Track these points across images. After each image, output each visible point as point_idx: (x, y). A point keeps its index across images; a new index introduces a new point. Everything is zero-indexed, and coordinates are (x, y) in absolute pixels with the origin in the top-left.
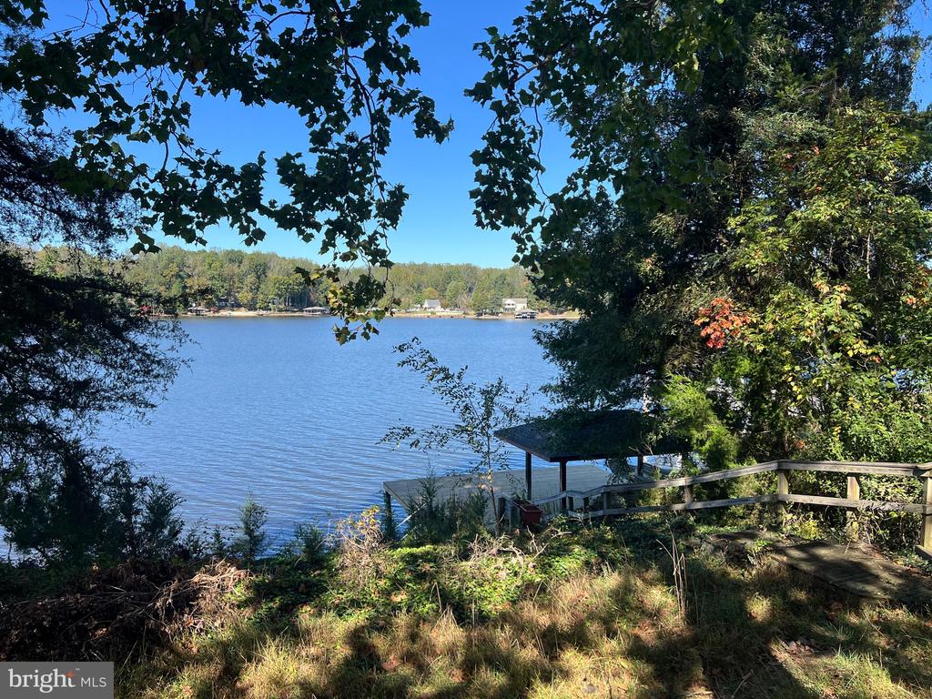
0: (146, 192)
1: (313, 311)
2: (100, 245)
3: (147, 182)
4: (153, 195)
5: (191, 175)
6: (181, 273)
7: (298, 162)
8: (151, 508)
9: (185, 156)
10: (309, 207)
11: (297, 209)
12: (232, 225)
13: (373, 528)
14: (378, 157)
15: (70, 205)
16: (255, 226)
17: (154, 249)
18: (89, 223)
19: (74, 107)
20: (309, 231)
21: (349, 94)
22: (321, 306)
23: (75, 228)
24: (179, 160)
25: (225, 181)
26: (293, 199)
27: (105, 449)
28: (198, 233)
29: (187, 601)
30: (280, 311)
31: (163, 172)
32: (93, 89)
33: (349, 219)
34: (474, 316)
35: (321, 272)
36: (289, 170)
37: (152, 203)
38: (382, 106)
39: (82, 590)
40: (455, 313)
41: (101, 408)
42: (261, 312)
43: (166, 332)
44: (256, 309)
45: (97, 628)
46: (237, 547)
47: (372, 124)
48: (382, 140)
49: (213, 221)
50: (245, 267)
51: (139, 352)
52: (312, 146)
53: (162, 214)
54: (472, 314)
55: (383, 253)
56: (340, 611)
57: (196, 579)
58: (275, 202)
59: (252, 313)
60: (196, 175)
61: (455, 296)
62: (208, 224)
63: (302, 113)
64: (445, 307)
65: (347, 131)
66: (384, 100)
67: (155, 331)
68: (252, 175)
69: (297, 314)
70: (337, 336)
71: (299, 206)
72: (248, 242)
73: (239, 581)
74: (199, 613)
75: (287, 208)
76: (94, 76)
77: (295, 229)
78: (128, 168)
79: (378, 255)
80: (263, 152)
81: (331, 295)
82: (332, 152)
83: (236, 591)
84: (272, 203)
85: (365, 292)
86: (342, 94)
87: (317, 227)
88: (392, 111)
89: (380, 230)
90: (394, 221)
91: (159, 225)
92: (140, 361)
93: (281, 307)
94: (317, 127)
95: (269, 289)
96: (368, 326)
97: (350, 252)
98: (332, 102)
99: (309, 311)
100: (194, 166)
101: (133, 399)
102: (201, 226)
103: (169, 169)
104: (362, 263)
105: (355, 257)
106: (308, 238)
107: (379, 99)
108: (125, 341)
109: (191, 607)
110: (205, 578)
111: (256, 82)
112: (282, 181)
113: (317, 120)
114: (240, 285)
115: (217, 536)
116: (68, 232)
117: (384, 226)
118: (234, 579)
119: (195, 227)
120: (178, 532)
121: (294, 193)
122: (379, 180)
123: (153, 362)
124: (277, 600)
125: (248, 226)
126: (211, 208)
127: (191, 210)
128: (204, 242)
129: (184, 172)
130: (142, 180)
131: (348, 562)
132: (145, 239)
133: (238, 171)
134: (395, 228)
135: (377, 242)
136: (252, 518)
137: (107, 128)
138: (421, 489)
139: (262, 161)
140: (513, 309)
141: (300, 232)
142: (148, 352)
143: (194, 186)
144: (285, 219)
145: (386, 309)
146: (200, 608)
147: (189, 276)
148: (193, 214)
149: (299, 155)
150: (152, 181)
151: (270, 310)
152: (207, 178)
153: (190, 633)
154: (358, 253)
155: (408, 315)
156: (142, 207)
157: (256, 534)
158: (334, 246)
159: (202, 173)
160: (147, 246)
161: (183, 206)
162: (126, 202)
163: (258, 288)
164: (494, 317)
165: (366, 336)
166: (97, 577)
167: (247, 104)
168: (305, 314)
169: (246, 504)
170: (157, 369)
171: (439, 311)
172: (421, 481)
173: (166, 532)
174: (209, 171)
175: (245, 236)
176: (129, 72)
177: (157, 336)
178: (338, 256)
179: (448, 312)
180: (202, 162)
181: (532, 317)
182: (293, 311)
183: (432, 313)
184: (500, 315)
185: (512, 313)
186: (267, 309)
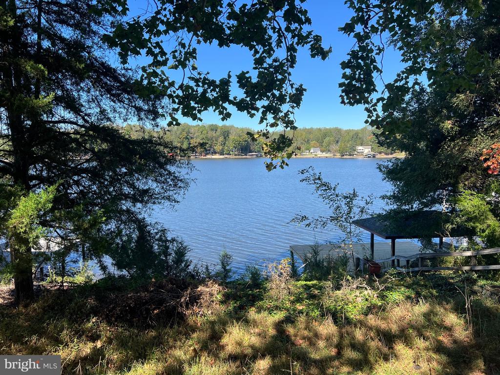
0: (174, 95)
1: (252, 155)
2: (153, 123)
3: (175, 90)
4: (178, 96)
5: (195, 86)
6: (188, 137)
7: (247, 75)
8: (176, 253)
9: (192, 76)
10: (253, 99)
11: (247, 101)
12: (214, 111)
13: (287, 269)
14: (290, 70)
15: (140, 103)
16: (226, 111)
17: (178, 124)
18: (149, 111)
19: (141, 55)
20: (253, 112)
21: (275, 37)
22: (256, 152)
23: (142, 115)
24: (190, 78)
25: (212, 88)
26: (245, 95)
27: (156, 223)
28: (198, 115)
29: (195, 299)
30: (236, 155)
31: (182, 84)
32: (149, 45)
33: (274, 104)
34: (340, 157)
35: (259, 134)
36: (243, 80)
37: (177, 101)
38: (293, 42)
39: (147, 291)
40: (327, 155)
41: (154, 203)
42: (226, 156)
43: (184, 165)
44: (223, 155)
45: (154, 309)
46: (217, 275)
47: (287, 53)
48: (292, 61)
49: (206, 109)
50: (218, 133)
51: (171, 175)
52: (254, 66)
53: (182, 106)
54: (338, 156)
55: (292, 122)
56: (270, 311)
57: (199, 289)
58: (236, 97)
59: (222, 157)
60: (198, 86)
61: (328, 145)
62: (203, 110)
63: (251, 49)
64: (322, 151)
65: (273, 57)
66: (294, 39)
67: (179, 165)
68: (225, 84)
69: (244, 157)
70: (267, 167)
71: (248, 99)
72: (223, 119)
73: (220, 291)
74: (201, 306)
75: (242, 100)
76: (150, 38)
77: (246, 111)
78: (166, 83)
79: (289, 123)
80: (230, 72)
81: (264, 146)
82: (265, 69)
83: (218, 296)
84: (235, 98)
85: (282, 143)
86: (270, 37)
87: (257, 109)
88: (298, 44)
89: (291, 110)
90: (298, 104)
91: (180, 112)
92: (172, 180)
93: (236, 153)
94: (258, 56)
95: (230, 144)
96: (283, 162)
97: (275, 122)
98: (265, 42)
99: (250, 155)
100: (197, 81)
101: (168, 198)
102: (200, 112)
103: (185, 83)
104: (281, 128)
105: (277, 125)
106: (252, 116)
107: (291, 38)
108: (166, 170)
109: (197, 303)
110: (203, 289)
111: (225, 35)
112: (240, 87)
113: (258, 52)
114: (216, 142)
115: (207, 268)
116: (139, 116)
117: (293, 107)
118: (217, 291)
119: (197, 112)
120: (189, 265)
121: (245, 93)
122: (291, 83)
123: (178, 180)
124: (238, 302)
125: (223, 111)
126: (205, 102)
127: (195, 104)
128: (201, 120)
129: (192, 84)
130: (173, 89)
131: (274, 286)
132: (174, 119)
133: (218, 83)
134: (298, 108)
135: (289, 116)
136: (225, 260)
137: (157, 63)
138: (311, 251)
139: (229, 76)
140: (363, 152)
141: (249, 113)
142: (176, 175)
143: (197, 91)
144: (241, 106)
145: (293, 152)
146: (201, 304)
147: (192, 138)
148: (196, 106)
149: (248, 72)
150: (177, 90)
151: (231, 155)
152: (203, 87)
153: (197, 316)
154: (279, 122)
155: (302, 156)
156: (172, 103)
157: (228, 268)
158: (266, 119)
159: (200, 84)
160: (174, 123)
161: (191, 102)
162: (166, 101)
163: (224, 144)
164: (351, 157)
165: (282, 168)
166: (154, 284)
167: (221, 47)
168: (248, 157)
169: (222, 253)
170: (180, 184)
171: (320, 154)
172: (310, 246)
173: (183, 265)
174: (204, 83)
175: (221, 116)
176: (166, 34)
177: (181, 167)
178: (268, 125)
179: (324, 155)
180: (201, 78)
181: (374, 157)
182: (242, 155)
183: (315, 155)
184: (355, 155)
185: (362, 155)
186: (229, 154)
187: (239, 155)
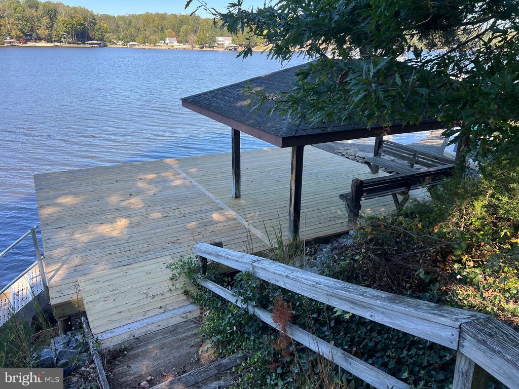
1: (93, 44)
22: (98, 41)
30: (69, 43)
34: (199, 49)
40: (187, 46)
42: (56, 44)
44: (52, 42)
54: (197, 47)
59: (50, 45)
61: (186, 35)
64: (179, 42)
69: (81, 46)
93: (70, 40)
99: (90, 44)
114: (40, 25)
140: (223, 44)
151: (62, 42)
155: (155, 47)
163: (52, 27)
164: (211, 49)
168: (86, 45)
171: (176, 45)
179: (182, 46)
181: (235, 50)
182: (78, 44)
183: (171, 46)
184: (215, 48)
185: (223, 47)
186: (59, 41)
187: (73, 43)
